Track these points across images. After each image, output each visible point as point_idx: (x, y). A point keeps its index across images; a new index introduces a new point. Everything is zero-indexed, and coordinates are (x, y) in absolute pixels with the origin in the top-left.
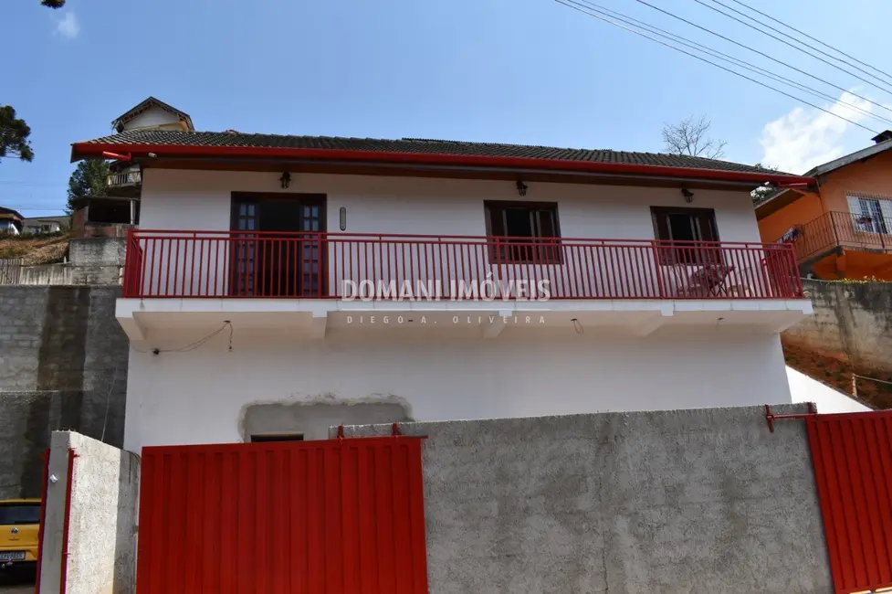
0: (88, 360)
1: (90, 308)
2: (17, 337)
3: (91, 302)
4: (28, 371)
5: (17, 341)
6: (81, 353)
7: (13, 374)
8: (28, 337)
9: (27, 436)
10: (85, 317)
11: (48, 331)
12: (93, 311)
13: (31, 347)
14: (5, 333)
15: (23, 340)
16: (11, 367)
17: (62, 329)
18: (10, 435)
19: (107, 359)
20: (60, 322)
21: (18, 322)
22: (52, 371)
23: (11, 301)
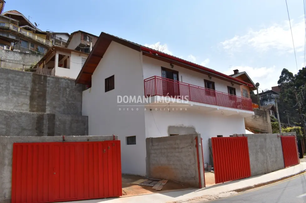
0: (48, 102)
1: (47, 84)
2: (21, 91)
3: (48, 81)
4: (26, 104)
5: (22, 92)
6: (45, 100)
7: (20, 105)
8: (25, 91)
9: (36, 129)
10: (45, 87)
11: (33, 91)
12: (49, 84)
13: (26, 95)
14: (17, 89)
15: (24, 92)
16: (20, 102)
17: (38, 90)
18: (30, 128)
19: (54, 103)
20: (37, 87)
21: (21, 85)
22: (35, 105)
23: (18, 77)
